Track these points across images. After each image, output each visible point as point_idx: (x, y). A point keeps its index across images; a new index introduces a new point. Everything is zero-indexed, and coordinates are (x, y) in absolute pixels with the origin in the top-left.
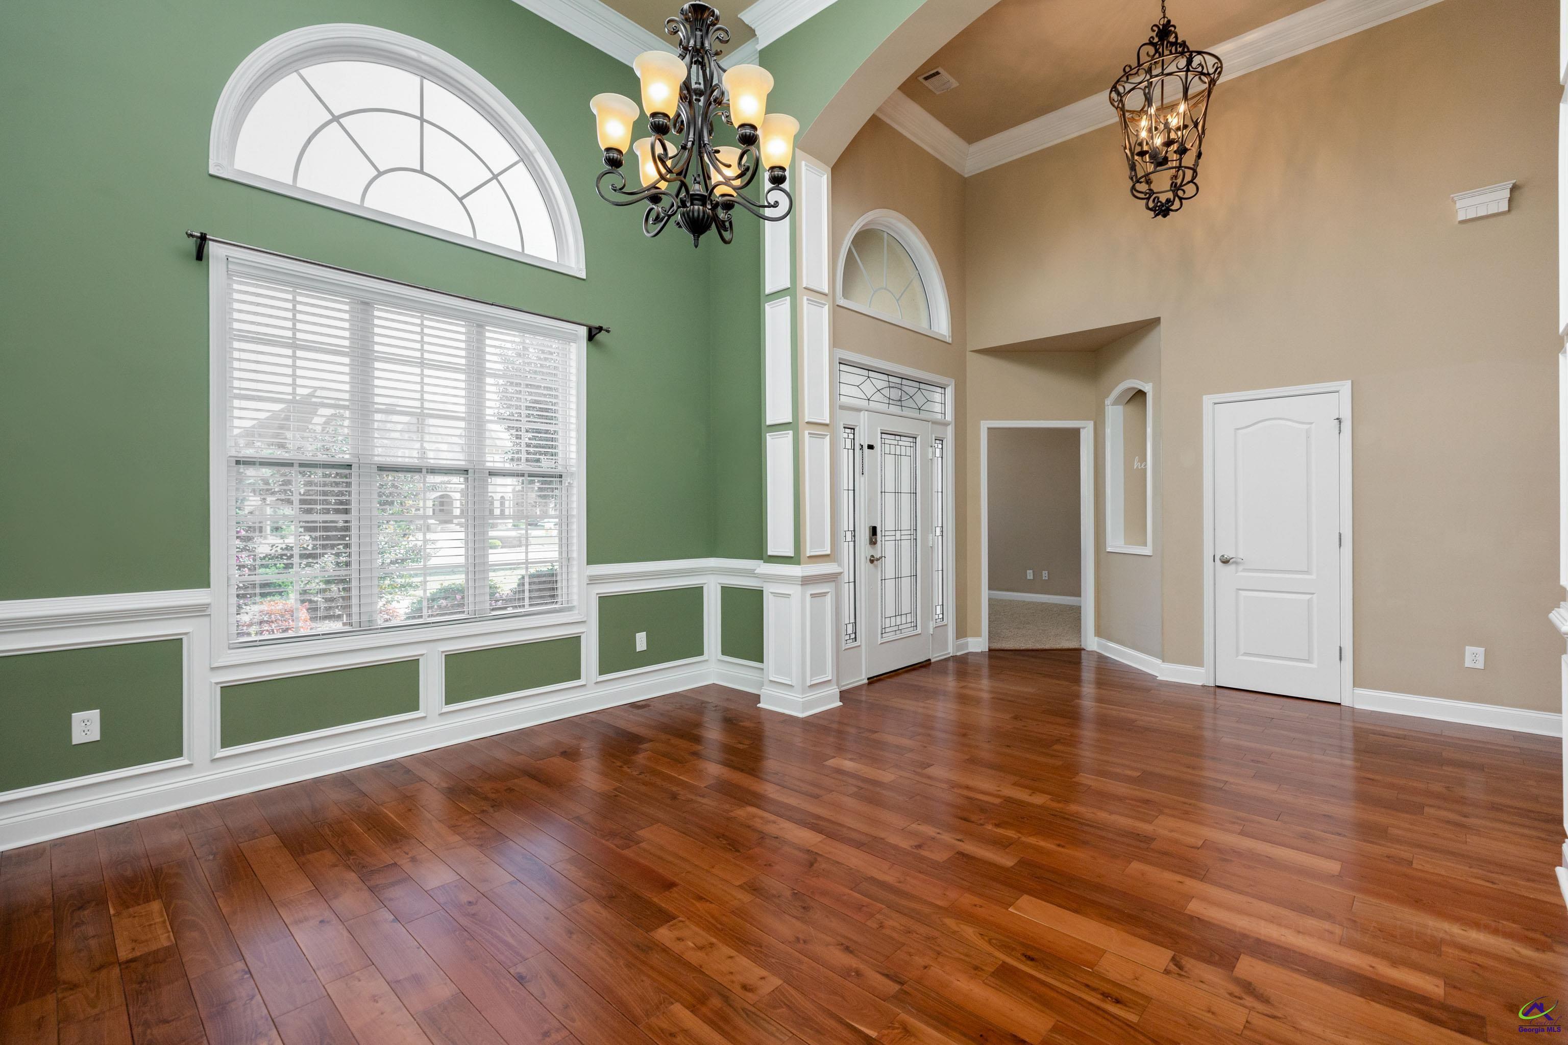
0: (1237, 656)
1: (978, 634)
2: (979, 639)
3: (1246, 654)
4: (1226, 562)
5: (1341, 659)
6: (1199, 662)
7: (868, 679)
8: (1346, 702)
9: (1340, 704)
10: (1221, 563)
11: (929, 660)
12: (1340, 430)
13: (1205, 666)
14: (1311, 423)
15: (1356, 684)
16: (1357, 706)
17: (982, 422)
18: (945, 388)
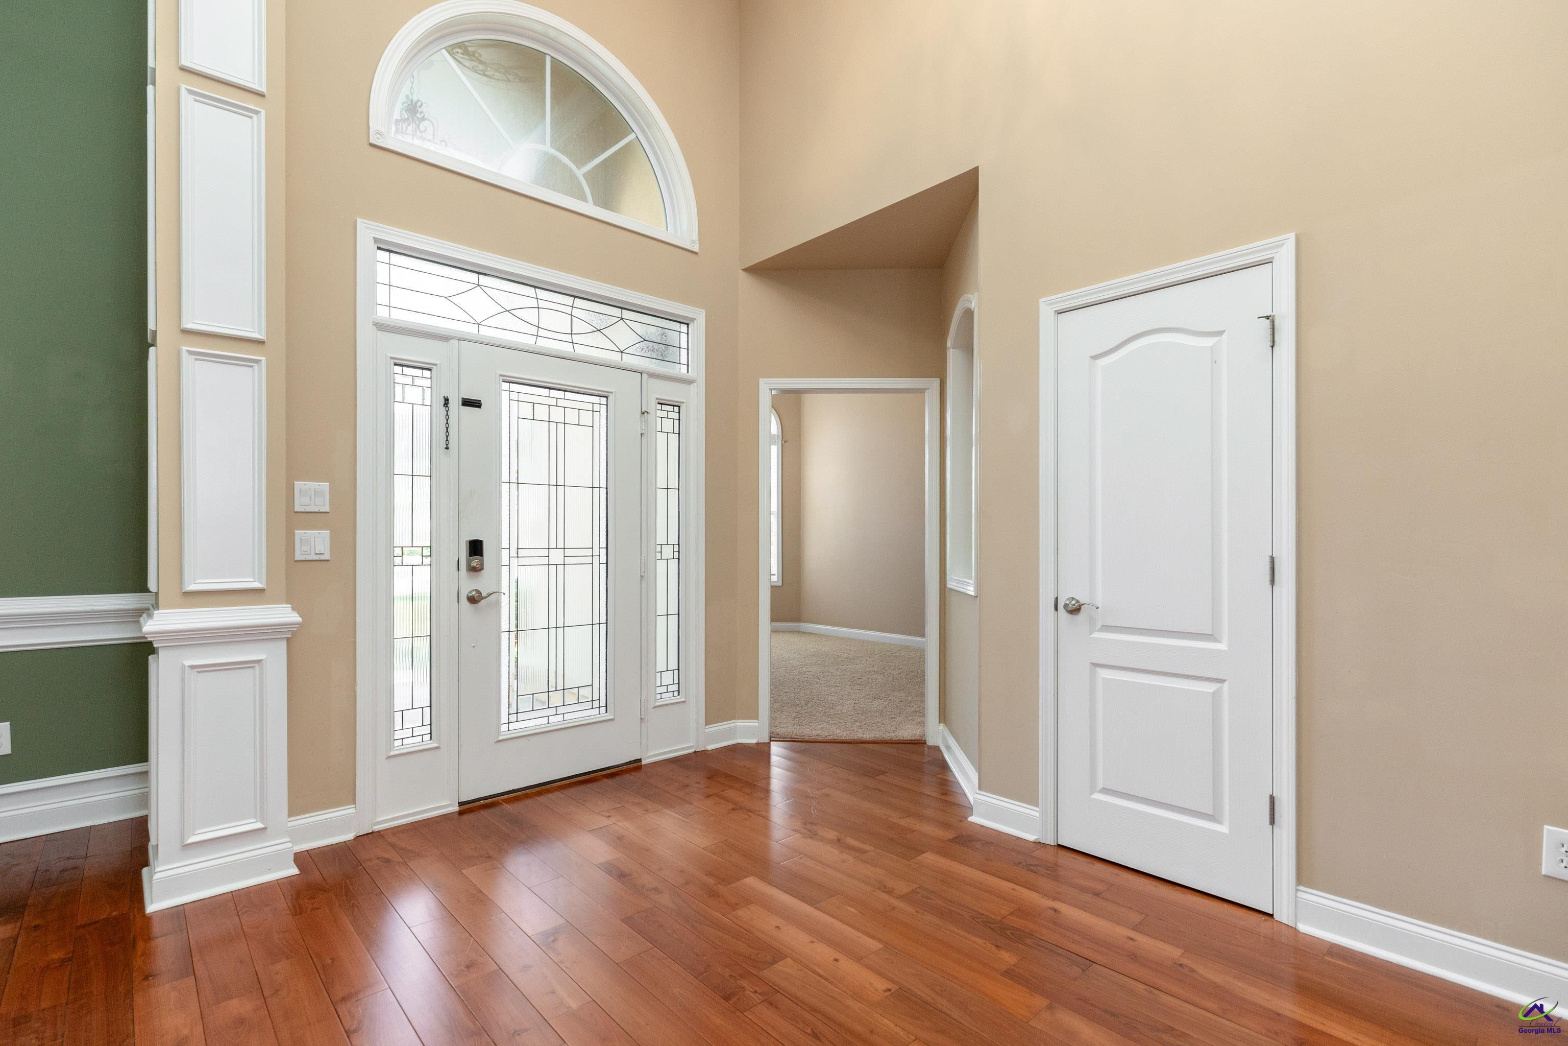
0: (1091, 793)
1: (753, 715)
2: (753, 723)
3: (1105, 791)
4: (1075, 610)
5: (1272, 821)
6: (1031, 798)
7: (461, 804)
8: (1283, 915)
9: (1272, 916)
10: (1069, 615)
11: (640, 760)
12: (1273, 341)
13: (1040, 805)
14: (1220, 333)
15: (1303, 877)
16: (1303, 928)
17: (762, 382)
18: (688, 324)
